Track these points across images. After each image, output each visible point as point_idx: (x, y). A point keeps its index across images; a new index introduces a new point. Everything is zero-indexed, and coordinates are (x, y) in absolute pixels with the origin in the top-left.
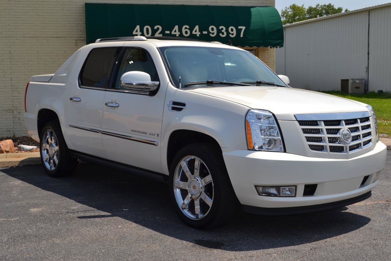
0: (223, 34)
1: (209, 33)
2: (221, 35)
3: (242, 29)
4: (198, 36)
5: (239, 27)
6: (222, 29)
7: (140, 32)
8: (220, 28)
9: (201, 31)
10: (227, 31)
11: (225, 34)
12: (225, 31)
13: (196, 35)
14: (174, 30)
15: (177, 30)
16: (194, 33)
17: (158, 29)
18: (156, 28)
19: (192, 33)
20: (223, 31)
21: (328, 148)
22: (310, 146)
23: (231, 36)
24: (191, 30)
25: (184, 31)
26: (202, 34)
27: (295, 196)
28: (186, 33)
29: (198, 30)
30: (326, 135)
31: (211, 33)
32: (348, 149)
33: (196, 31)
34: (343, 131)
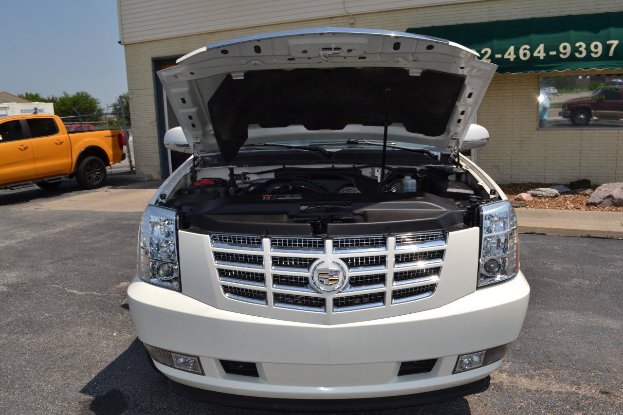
0: (581, 53)
1: (559, 52)
2: (577, 55)
3: (612, 45)
4: (542, 58)
5: (608, 42)
6: (580, 46)
8: (577, 45)
9: (546, 50)
10: (588, 49)
11: (585, 53)
12: (585, 49)
13: (539, 57)
14: (508, 53)
15: (512, 53)
16: (535, 54)
17: (486, 52)
18: (483, 52)
19: (533, 55)
20: (580, 49)
21: (270, 297)
22: (226, 289)
23: (593, 55)
24: (532, 51)
25: (521, 52)
26: (548, 56)
27: (203, 374)
28: (525, 55)
29: (542, 51)
30: (269, 270)
31: (561, 53)
32: (330, 303)
33: (540, 52)
34: (319, 264)
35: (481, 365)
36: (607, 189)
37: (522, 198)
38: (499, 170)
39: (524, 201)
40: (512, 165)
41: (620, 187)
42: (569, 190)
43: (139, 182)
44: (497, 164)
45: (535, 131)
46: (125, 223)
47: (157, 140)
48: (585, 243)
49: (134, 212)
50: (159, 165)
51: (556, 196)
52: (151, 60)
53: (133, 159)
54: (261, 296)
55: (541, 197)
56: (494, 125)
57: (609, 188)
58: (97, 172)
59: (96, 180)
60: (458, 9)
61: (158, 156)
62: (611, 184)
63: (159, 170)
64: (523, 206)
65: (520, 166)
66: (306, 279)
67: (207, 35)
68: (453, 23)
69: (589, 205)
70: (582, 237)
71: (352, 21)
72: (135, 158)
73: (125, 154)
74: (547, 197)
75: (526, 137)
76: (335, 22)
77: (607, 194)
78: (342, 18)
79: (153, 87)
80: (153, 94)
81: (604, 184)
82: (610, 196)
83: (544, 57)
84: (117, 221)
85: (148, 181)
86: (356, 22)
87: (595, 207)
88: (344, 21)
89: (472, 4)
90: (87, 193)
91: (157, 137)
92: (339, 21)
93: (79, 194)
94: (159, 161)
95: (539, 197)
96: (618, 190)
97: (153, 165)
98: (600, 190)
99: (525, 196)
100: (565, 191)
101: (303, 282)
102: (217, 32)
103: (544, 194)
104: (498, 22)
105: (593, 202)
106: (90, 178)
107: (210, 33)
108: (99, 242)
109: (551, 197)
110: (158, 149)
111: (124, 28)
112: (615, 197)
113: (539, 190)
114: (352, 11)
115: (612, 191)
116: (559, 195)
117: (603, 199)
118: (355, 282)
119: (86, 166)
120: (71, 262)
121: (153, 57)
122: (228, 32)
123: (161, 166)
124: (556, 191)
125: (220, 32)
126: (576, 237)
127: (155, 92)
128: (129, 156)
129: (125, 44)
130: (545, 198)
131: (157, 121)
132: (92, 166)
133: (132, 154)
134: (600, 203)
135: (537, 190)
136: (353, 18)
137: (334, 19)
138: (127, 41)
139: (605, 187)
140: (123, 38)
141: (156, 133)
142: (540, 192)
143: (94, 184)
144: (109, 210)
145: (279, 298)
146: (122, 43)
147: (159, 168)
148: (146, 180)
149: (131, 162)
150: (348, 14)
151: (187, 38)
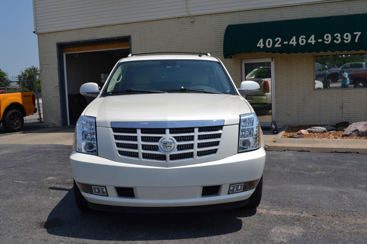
0: (337, 40)
1: (324, 40)
2: (335, 41)
3: (357, 35)
4: (313, 43)
5: (355, 33)
6: (337, 36)
7: (263, 44)
8: (335, 35)
9: (316, 39)
10: (342, 37)
11: (340, 40)
12: (340, 38)
13: (311, 43)
14: (292, 41)
15: (295, 41)
16: (309, 41)
17: (278, 40)
18: (276, 40)
20: (337, 38)
21: (141, 155)
22: (120, 152)
23: (345, 41)
24: (307, 39)
25: (300, 40)
26: (317, 42)
27: (108, 196)
28: (302, 42)
29: (313, 39)
30: (140, 143)
31: (325, 40)
32: (168, 157)
33: (312, 40)
34: (163, 139)
35: (242, 191)
36: (355, 126)
37: (301, 133)
38: (290, 117)
39: (303, 134)
40: (298, 113)
41: (363, 124)
42: (334, 128)
43: (45, 128)
44: (288, 113)
45: (313, 91)
46: (42, 150)
47: (59, 99)
48: (332, 155)
49: (47, 144)
50: (60, 117)
51: (324, 132)
52: (56, 45)
53: (42, 112)
54: (136, 155)
55: (315, 132)
56: (286, 87)
57: (356, 125)
58: (18, 120)
59: (17, 126)
60: (260, 13)
61: (60, 110)
62: (358, 123)
63: (61, 120)
64: (302, 138)
65: (303, 114)
66: (157, 146)
67: (95, 28)
68: (258, 21)
69: (343, 136)
70: (332, 152)
71: (192, 20)
72: (43, 111)
73: (37, 109)
74: (319, 132)
75: (307, 95)
76: (182, 20)
77: (355, 129)
78: (186, 18)
79: (57, 63)
80: (57, 67)
81: (354, 123)
82: (356, 130)
83: (315, 43)
84: (37, 149)
85: (52, 127)
86: (195, 21)
87: (347, 137)
88: (187, 20)
89: (270, 9)
90: (10, 134)
91: (59, 97)
92: (183, 20)
93: (5, 135)
94: (60, 114)
95: (313, 132)
96: (361, 126)
97: (56, 116)
98: (350, 126)
99: (303, 131)
100: (331, 129)
101: (156, 148)
102: (102, 26)
103: (316, 131)
104: (286, 21)
105: (346, 134)
106: (12, 125)
107: (97, 27)
108: (28, 159)
109: (321, 132)
110: (59, 105)
111: (37, 22)
112: (359, 130)
113: (314, 128)
114: (193, 13)
115: (357, 127)
116: (326, 131)
117: (352, 132)
118: (180, 148)
119: (10, 116)
120: (13, 169)
121: (57, 42)
122: (110, 27)
123: (61, 117)
124: (324, 129)
125: (105, 26)
126: (328, 152)
127: (58, 66)
128: (39, 111)
129: (38, 33)
130: (317, 133)
131: (59, 86)
132: (14, 116)
133: (41, 109)
134: (350, 134)
135: (312, 128)
136: (193, 18)
137: (181, 19)
138: (39, 31)
139: (354, 125)
140: (37, 30)
141: (59, 94)
142: (314, 129)
143: (15, 129)
144: (29, 143)
145: (145, 156)
146: (36, 33)
147: (60, 118)
148: (51, 126)
149: (40, 114)
150: (189, 16)
151: (81, 30)
